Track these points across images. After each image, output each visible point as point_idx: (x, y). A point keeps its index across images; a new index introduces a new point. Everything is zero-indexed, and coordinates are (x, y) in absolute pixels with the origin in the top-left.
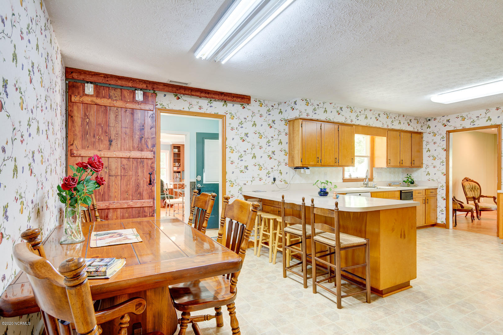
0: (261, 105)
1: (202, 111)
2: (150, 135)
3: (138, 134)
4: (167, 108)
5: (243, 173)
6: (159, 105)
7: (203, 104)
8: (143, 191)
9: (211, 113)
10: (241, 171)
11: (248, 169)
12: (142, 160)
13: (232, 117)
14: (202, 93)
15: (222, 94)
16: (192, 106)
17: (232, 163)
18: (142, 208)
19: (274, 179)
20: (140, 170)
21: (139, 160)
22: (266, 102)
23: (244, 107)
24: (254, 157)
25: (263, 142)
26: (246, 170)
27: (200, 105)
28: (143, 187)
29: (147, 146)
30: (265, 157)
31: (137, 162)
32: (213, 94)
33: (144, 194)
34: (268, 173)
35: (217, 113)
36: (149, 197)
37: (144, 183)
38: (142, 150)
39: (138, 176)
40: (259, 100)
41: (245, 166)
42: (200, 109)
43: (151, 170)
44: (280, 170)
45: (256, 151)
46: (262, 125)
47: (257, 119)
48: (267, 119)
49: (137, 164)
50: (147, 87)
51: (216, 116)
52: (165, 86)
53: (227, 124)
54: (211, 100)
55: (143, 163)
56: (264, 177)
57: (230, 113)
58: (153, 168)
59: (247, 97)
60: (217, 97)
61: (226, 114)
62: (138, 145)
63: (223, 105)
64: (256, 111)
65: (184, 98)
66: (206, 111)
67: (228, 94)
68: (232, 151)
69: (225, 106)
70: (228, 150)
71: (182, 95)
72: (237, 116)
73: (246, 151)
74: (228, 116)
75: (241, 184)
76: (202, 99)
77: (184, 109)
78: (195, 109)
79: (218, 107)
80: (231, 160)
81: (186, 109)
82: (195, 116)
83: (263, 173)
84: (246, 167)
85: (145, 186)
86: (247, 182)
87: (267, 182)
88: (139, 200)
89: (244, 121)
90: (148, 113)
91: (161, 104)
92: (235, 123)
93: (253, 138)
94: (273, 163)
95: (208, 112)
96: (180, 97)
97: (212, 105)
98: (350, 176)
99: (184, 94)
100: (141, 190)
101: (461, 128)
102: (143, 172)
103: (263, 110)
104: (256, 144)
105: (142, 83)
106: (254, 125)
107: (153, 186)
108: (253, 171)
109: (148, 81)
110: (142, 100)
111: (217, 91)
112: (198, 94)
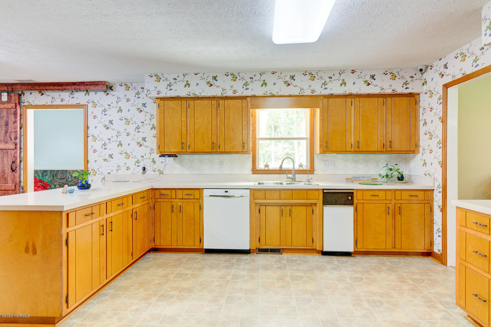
0: (128, 88)
1: (64, 103)
2: (13, 129)
3: (4, 129)
4: (33, 104)
5: (108, 161)
6: (26, 102)
7: (65, 96)
8: (8, 176)
9: (73, 104)
10: (105, 160)
11: (112, 158)
12: (7, 150)
13: (95, 105)
14: (55, 86)
15: (74, 84)
16: (55, 100)
17: (95, 151)
18: (7, 191)
19: (144, 169)
20: (5, 159)
21: (5, 150)
22: (134, 85)
23: (108, 94)
24: (120, 144)
25: (131, 128)
26: (111, 159)
27: (61, 97)
28: (8, 173)
29: (11, 139)
30: (134, 144)
31: (3, 153)
32: (66, 86)
33: (8, 179)
34: (138, 162)
35: (78, 103)
36: (13, 182)
37: (8, 170)
38: (7, 143)
39: (4, 164)
40: (125, 84)
41: (109, 155)
42: (62, 101)
43: (14, 159)
44: (153, 159)
45: (123, 138)
46: (129, 110)
47: (123, 104)
48: (136, 103)
49: (3, 154)
50: (8, 89)
51: (78, 106)
52: (22, 86)
53: (89, 113)
54: (72, 92)
55: (8, 153)
56: (132, 166)
57: (93, 102)
58: (15, 157)
59: (102, 83)
60: (69, 87)
61: (88, 103)
62: (4, 138)
63: (84, 95)
64: (122, 96)
65: (47, 93)
66: (68, 103)
67: (81, 84)
68: (95, 139)
69: (87, 95)
70: (90, 139)
71: (45, 91)
72: (100, 104)
73: (111, 139)
74: (90, 105)
75: (105, 173)
76: (64, 92)
77: (47, 103)
78: (58, 102)
79: (80, 97)
80: (94, 148)
81: (50, 103)
82: (57, 108)
83: (131, 162)
84: (111, 156)
85: (10, 173)
86: (112, 171)
87: (135, 172)
88: (5, 184)
89: (108, 108)
90: (11, 110)
91: (28, 102)
92: (98, 111)
93: (119, 125)
94: (143, 150)
95: (70, 103)
96: (44, 93)
97: (73, 96)
98: (267, 166)
99: (47, 90)
100: (6, 176)
101: (461, 76)
102: (8, 160)
103: (131, 94)
104: (122, 130)
105: (4, 86)
106: (120, 110)
107: (15, 173)
108: (119, 159)
109: (8, 84)
110: (6, 100)
111: (69, 82)
112: (52, 87)
